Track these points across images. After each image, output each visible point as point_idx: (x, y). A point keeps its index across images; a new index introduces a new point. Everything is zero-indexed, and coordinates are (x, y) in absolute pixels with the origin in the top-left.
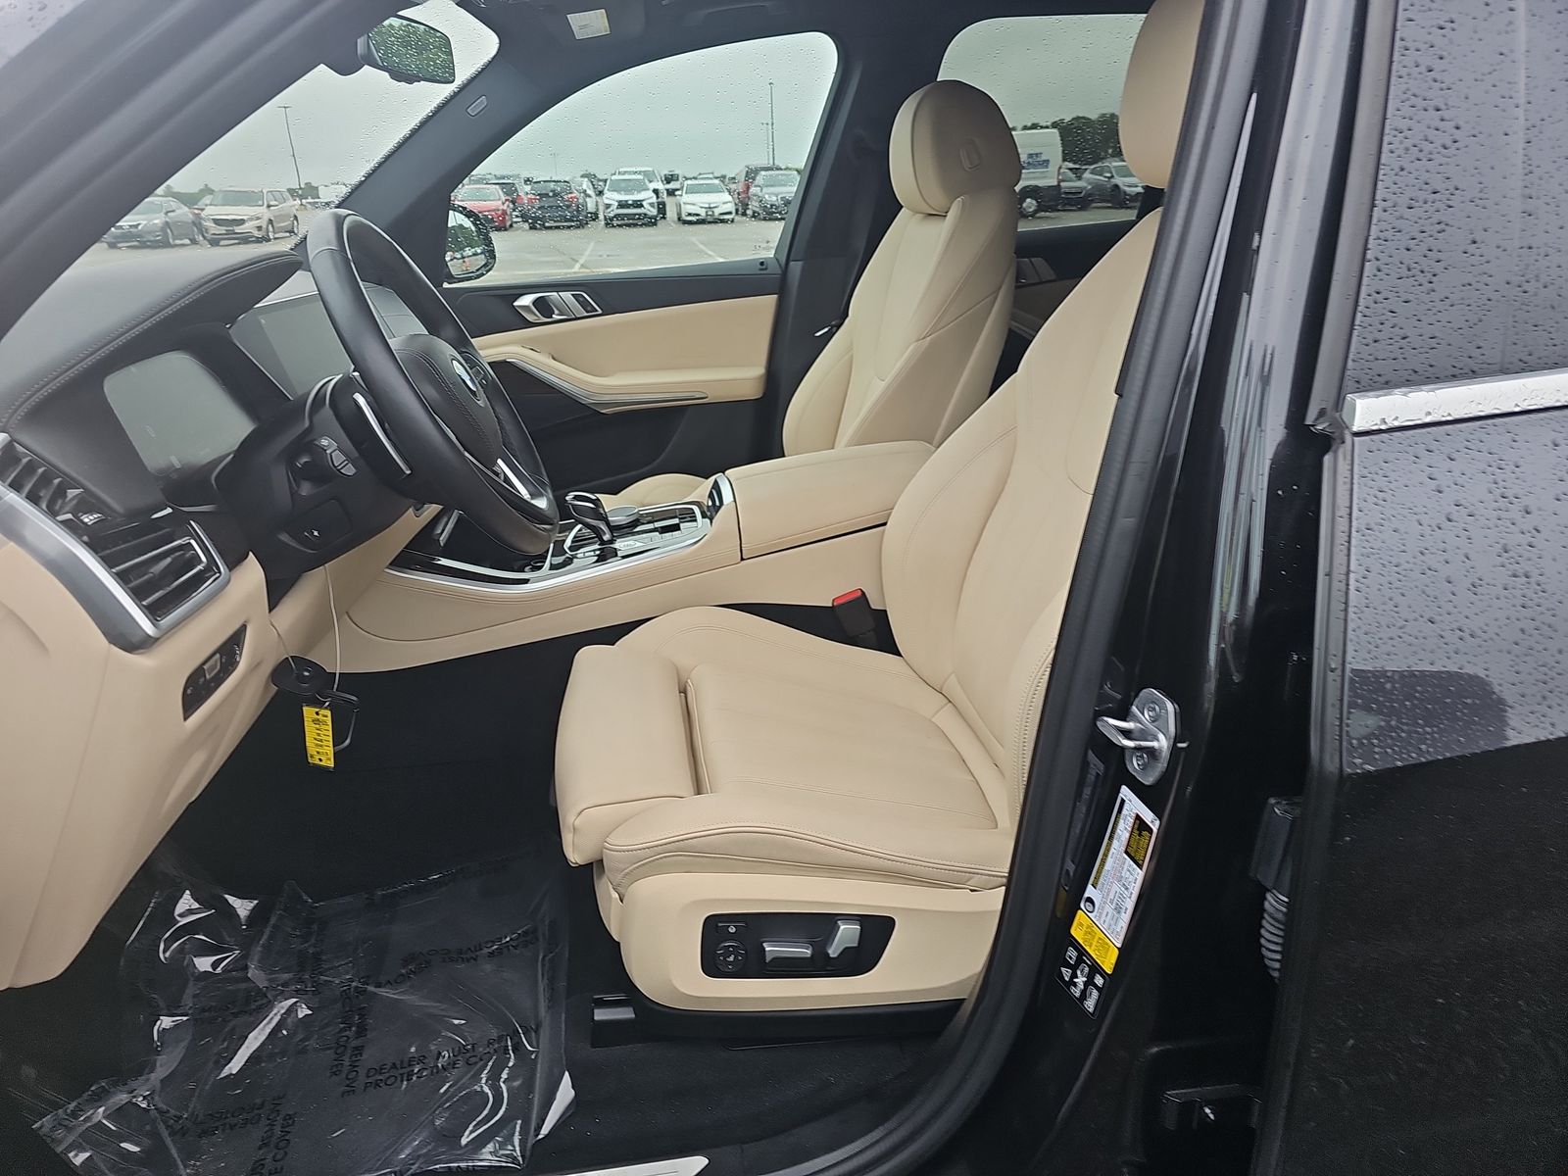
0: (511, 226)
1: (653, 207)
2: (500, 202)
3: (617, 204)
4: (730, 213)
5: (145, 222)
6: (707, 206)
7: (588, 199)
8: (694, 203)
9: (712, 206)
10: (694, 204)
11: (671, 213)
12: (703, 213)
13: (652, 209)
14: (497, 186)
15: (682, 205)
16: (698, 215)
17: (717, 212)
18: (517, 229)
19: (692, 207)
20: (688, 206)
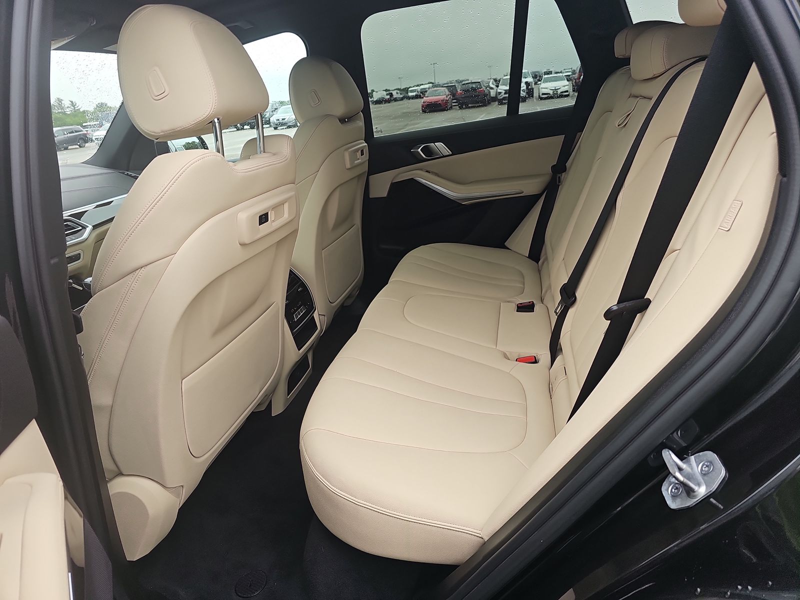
0: (451, 107)
1: (524, 92)
2: (445, 96)
3: (504, 92)
5: (289, 117)
6: (554, 88)
7: (491, 91)
9: (556, 88)
10: (547, 88)
11: (536, 94)
12: (551, 92)
14: (445, 88)
15: (540, 89)
16: (549, 94)
17: (559, 91)
18: (454, 109)
19: (546, 90)
20: (543, 90)
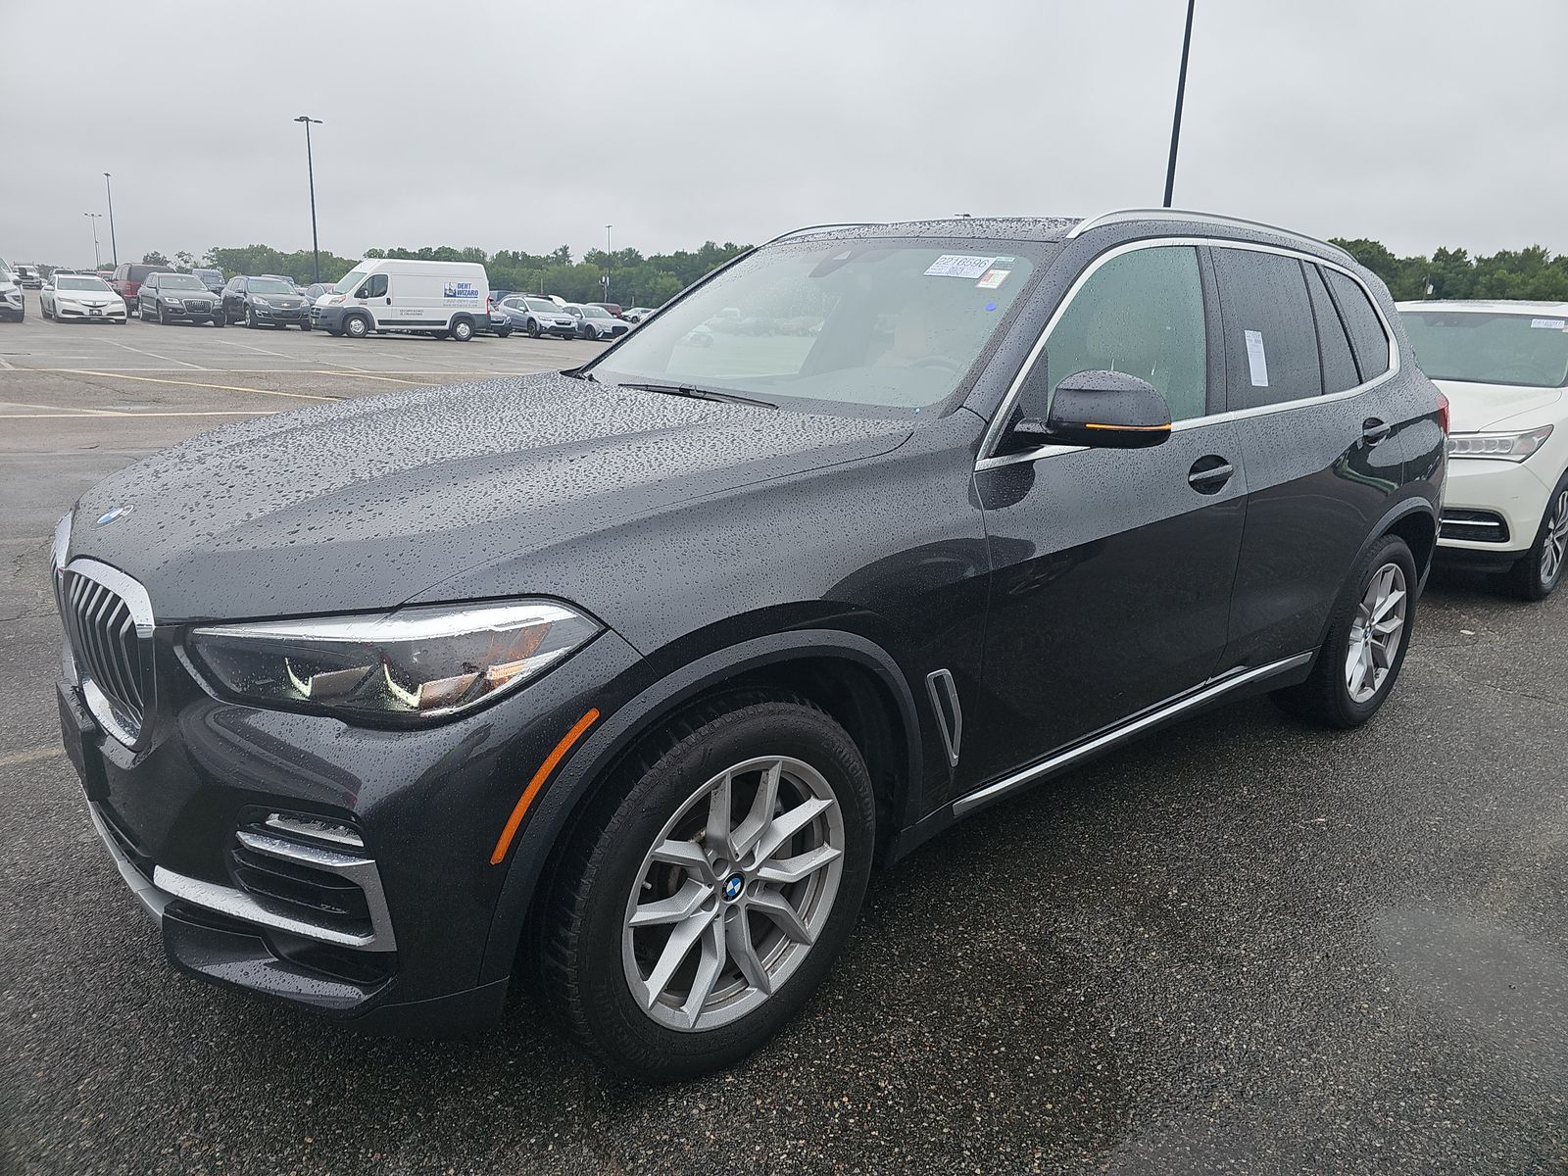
4: (122, 314)
6: (90, 303)
8: (74, 299)
9: (98, 304)
10: (73, 301)
12: (86, 311)
13: (15, 303)
15: (53, 300)
16: (81, 313)
17: (105, 312)
19: (71, 304)
20: (62, 302)
